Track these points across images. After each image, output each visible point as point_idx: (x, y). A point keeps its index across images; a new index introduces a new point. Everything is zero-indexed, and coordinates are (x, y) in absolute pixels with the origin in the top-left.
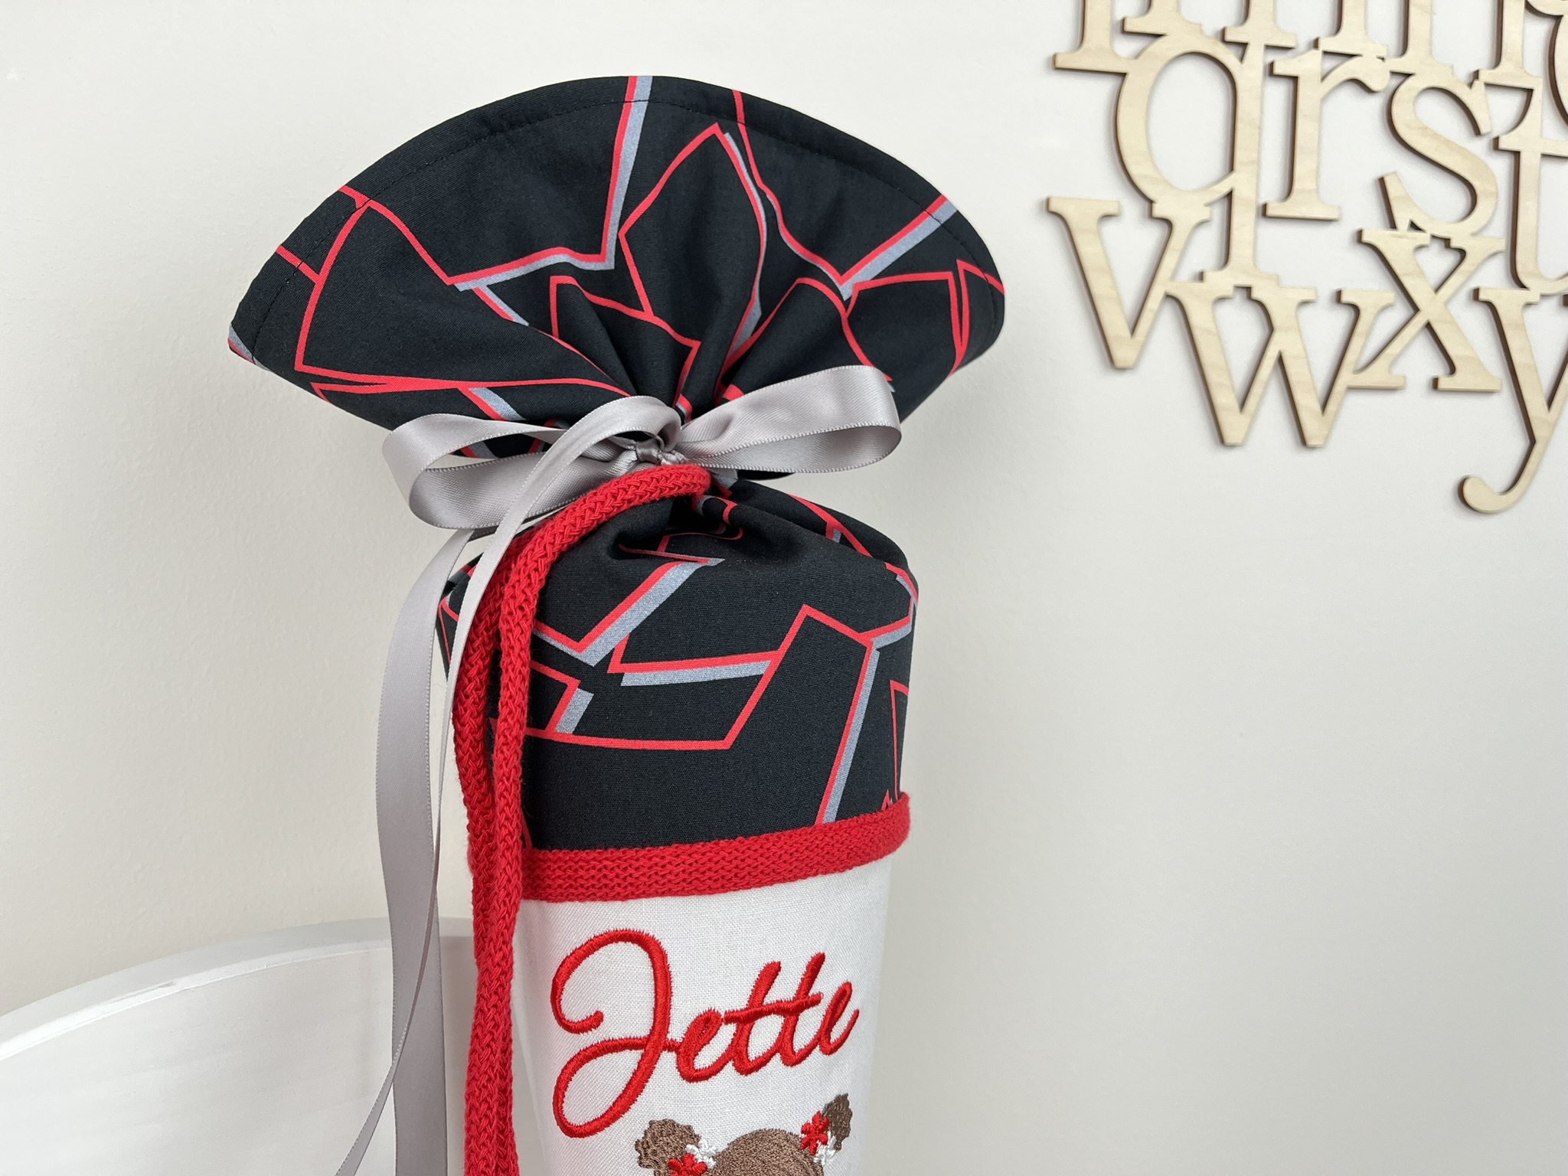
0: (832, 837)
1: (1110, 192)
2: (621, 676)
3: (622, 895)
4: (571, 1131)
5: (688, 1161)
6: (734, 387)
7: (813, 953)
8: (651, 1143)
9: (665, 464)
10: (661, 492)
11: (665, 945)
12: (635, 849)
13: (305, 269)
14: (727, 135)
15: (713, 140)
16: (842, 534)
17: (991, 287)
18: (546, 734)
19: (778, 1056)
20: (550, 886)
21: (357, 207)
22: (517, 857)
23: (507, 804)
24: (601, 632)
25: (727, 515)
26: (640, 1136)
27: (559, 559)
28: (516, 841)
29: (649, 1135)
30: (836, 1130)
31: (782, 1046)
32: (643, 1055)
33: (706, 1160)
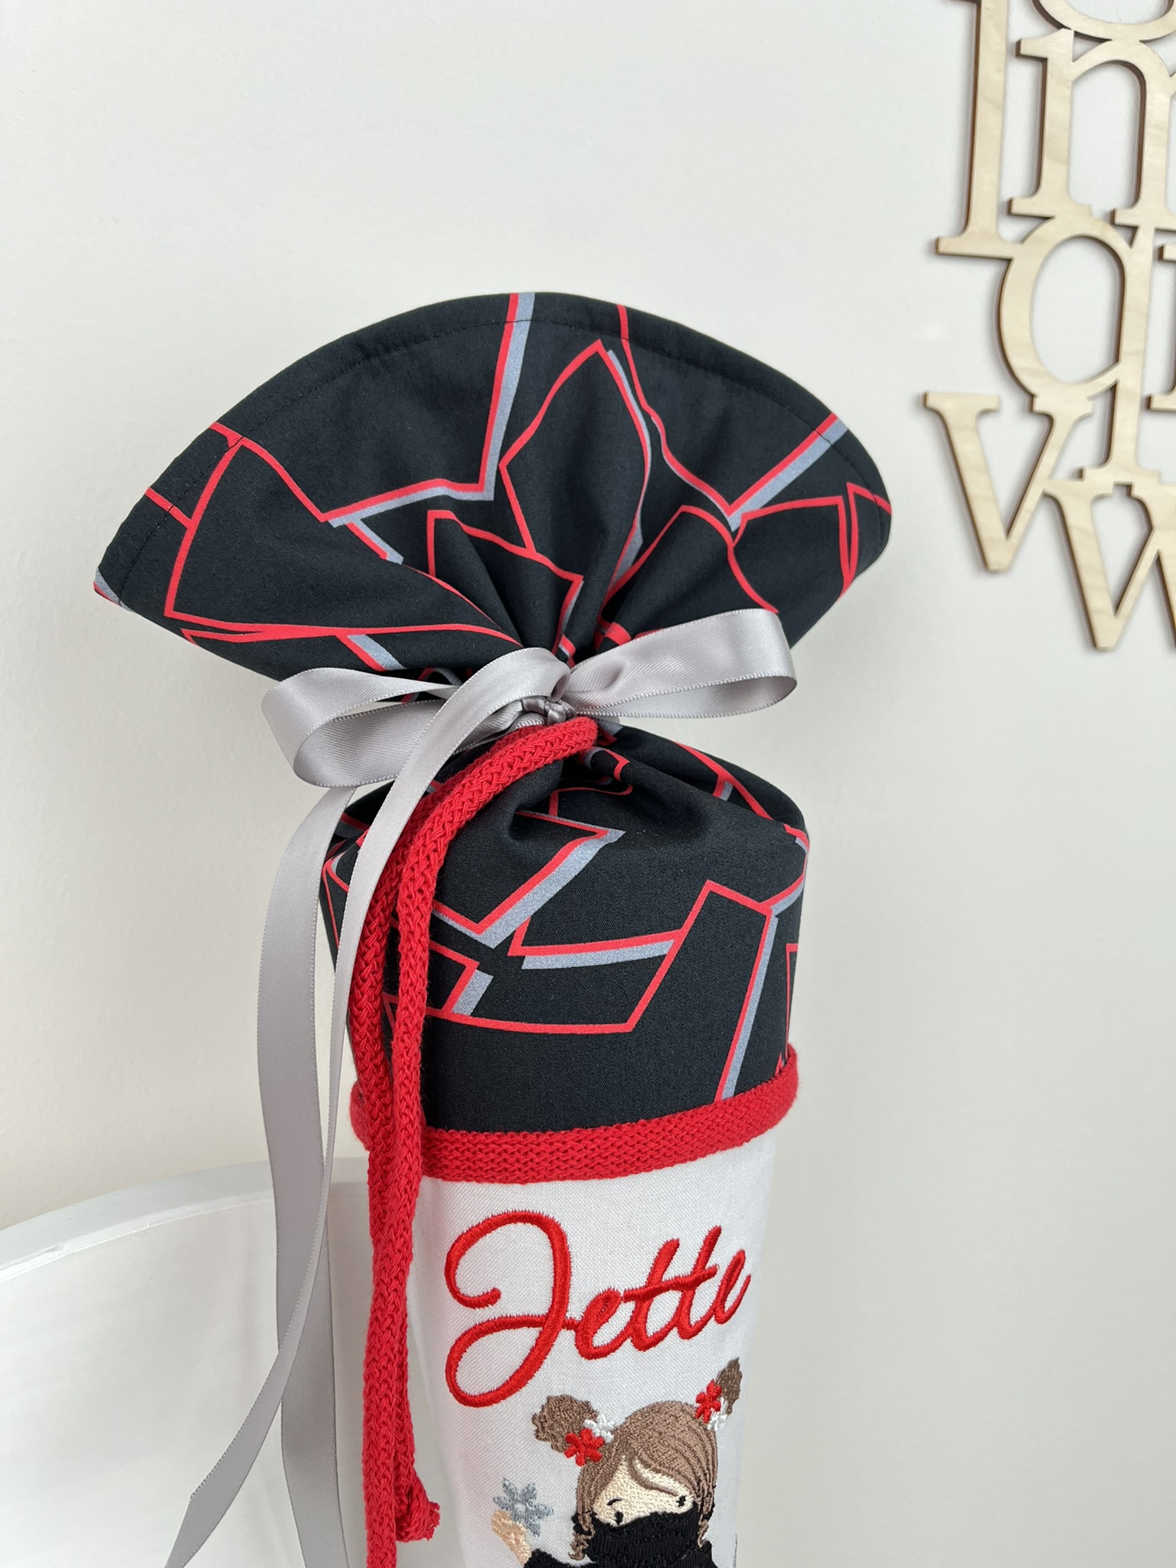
0: (732, 1114)
1: (992, 388)
2: (522, 958)
3: (523, 1179)
4: (464, 1399)
5: (584, 1434)
6: (619, 626)
7: (710, 1227)
8: (547, 1417)
10: (555, 756)
11: (566, 1227)
12: (535, 1134)
13: (177, 513)
14: (610, 352)
15: (596, 361)
16: (734, 787)
17: (880, 508)
18: (443, 1014)
19: (675, 1330)
20: (446, 1166)
21: (230, 446)
23: (408, 1092)
24: (502, 914)
25: (619, 772)
26: (538, 1410)
27: (457, 836)
28: (417, 1128)
30: (728, 1394)
31: (679, 1321)
32: (541, 1332)
33: (604, 1434)
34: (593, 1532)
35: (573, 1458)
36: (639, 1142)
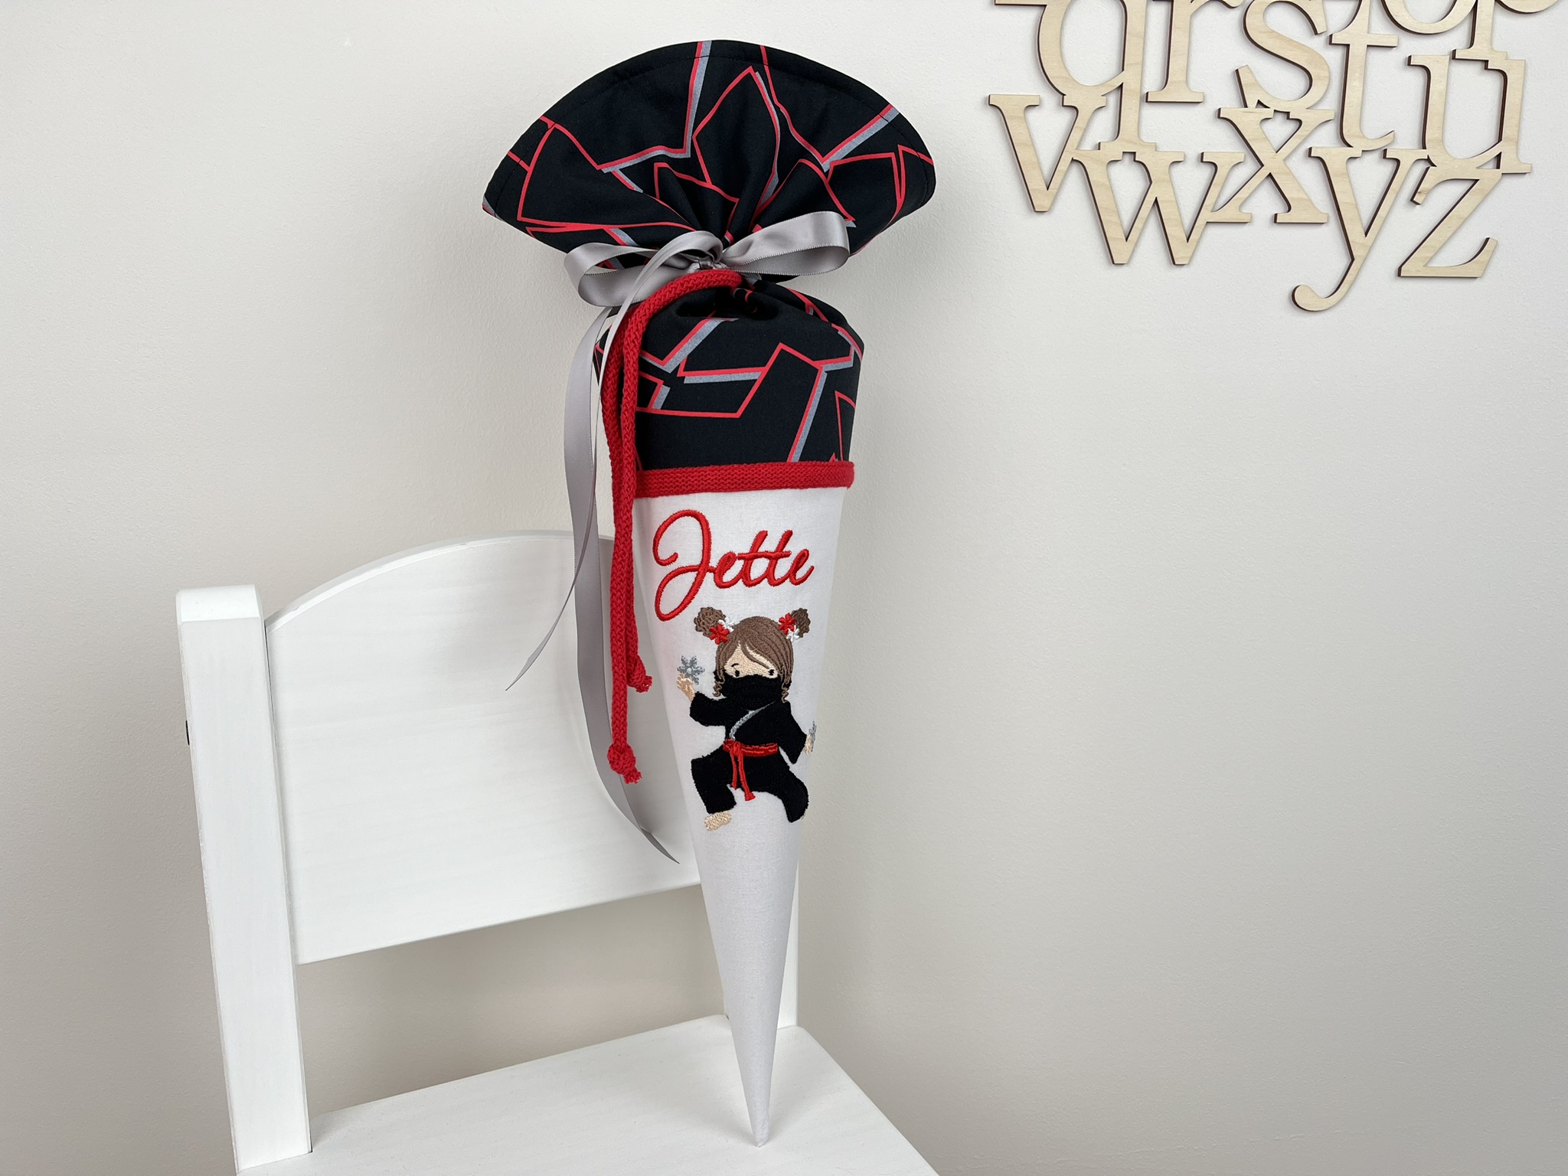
0: (798, 471)
1: (1034, 88)
2: (684, 378)
3: (687, 492)
4: (663, 618)
5: (719, 627)
6: (757, 225)
7: (786, 530)
8: (701, 619)
9: (715, 270)
10: (709, 283)
11: (708, 518)
13: (522, 164)
14: (757, 73)
15: (748, 79)
16: (814, 309)
17: (922, 160)
18: (648, 410)
19: (766, 580)
20: (650, 488)
21: (548, 128)
22: (633, 476)
23: (628, 442)
24: (673, 355)
25: (748, 297)
26: (696, 616)
27: (652, 319)
29: (701, 615)
30: (800, 626)
31: (769, 575)
32: (697, 575)
33: (729, 628)
34: (724, 681)
35: (714, 641)
36: (743, 474)
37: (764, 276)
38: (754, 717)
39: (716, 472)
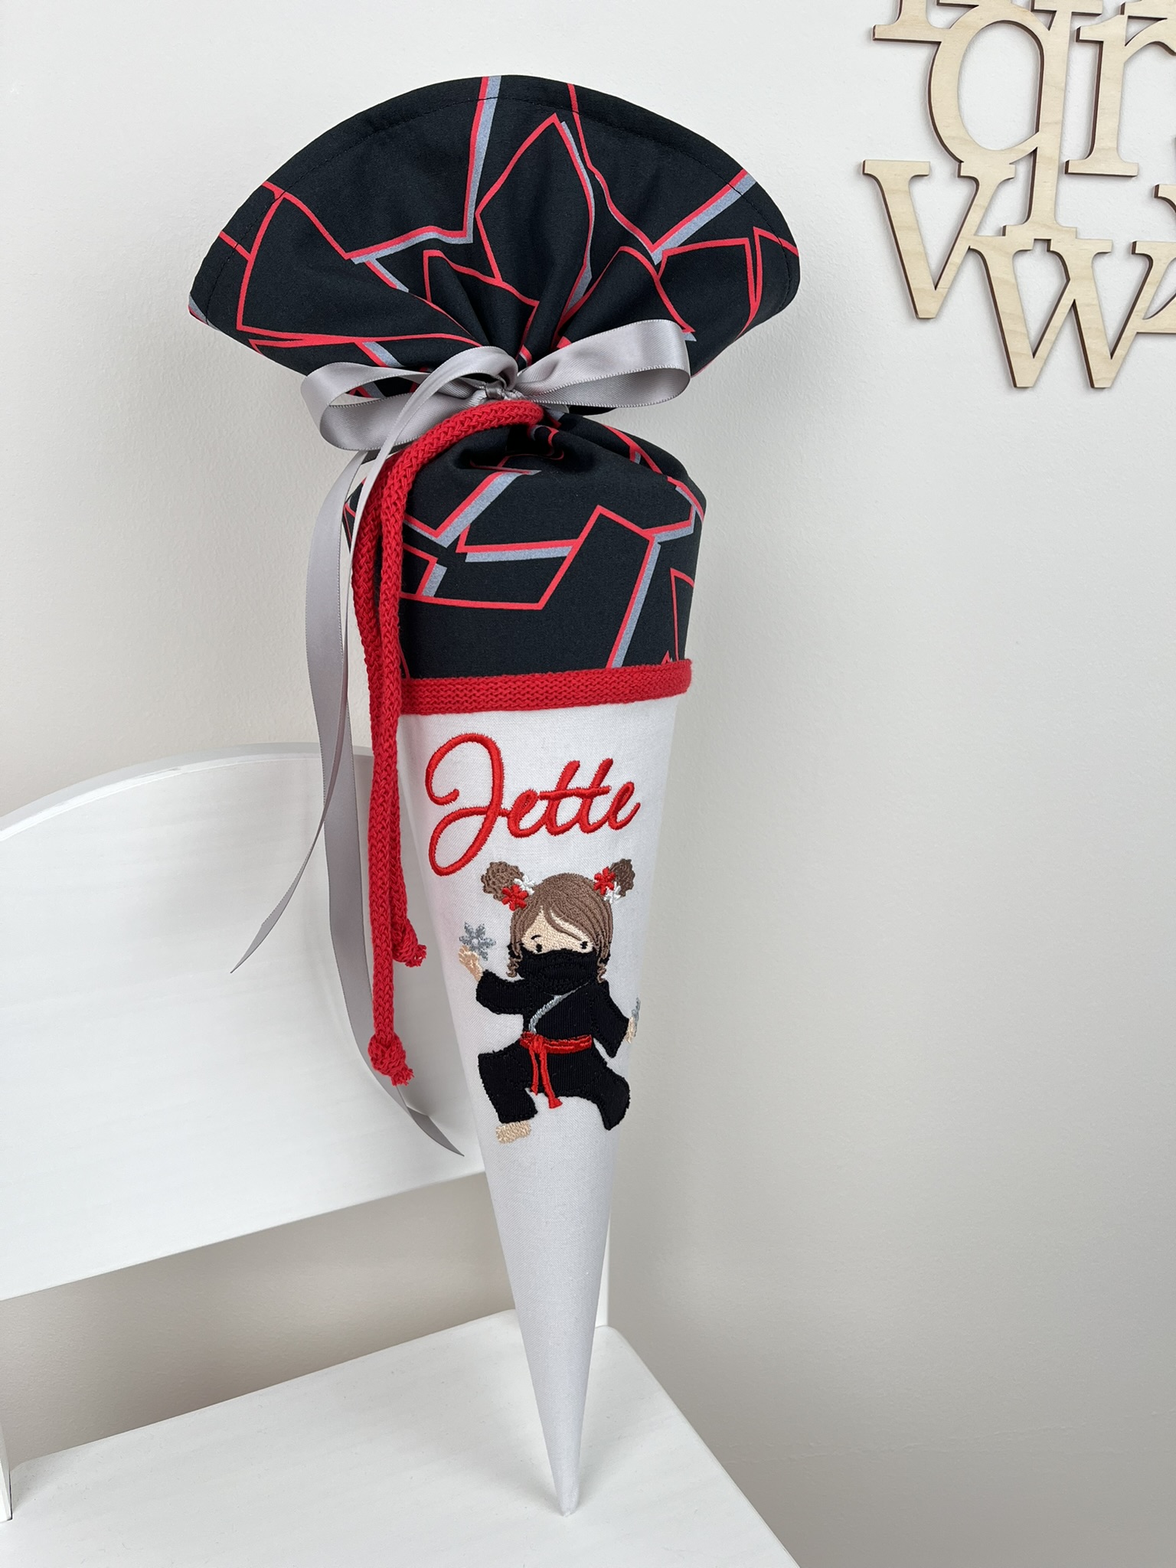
0: (618, 677)
1: (921, 152)
2: (465, 554)
3: (470, 708)
4: (440, 872)
5: (515, 889)
6: (565, 338)
8: (491, 877)
9: (506, 400)
10: (499, 420)
11: (499, 745)
12: (477, 677)
13: (240, 249)
15: (553, 129)
16: (642, 456)
17: (784, 249)
18: (416, 597)
19: (578, 825)
20: (421, 703)
21: (276, 198)
23: (389, 642)
24: (450, 523)
25: (551, 439)
26: (485, 872)
28: (396, 668)
29: (490, 872)
30: (621, 882)
31: (581, 819)
32: (485, 819)
33: (528, 889)
34: (522, 956)
35: (508, 905)
36: (546, 686)
37: (573, 408)
38: (560, 1004)
39: (510, 683)
